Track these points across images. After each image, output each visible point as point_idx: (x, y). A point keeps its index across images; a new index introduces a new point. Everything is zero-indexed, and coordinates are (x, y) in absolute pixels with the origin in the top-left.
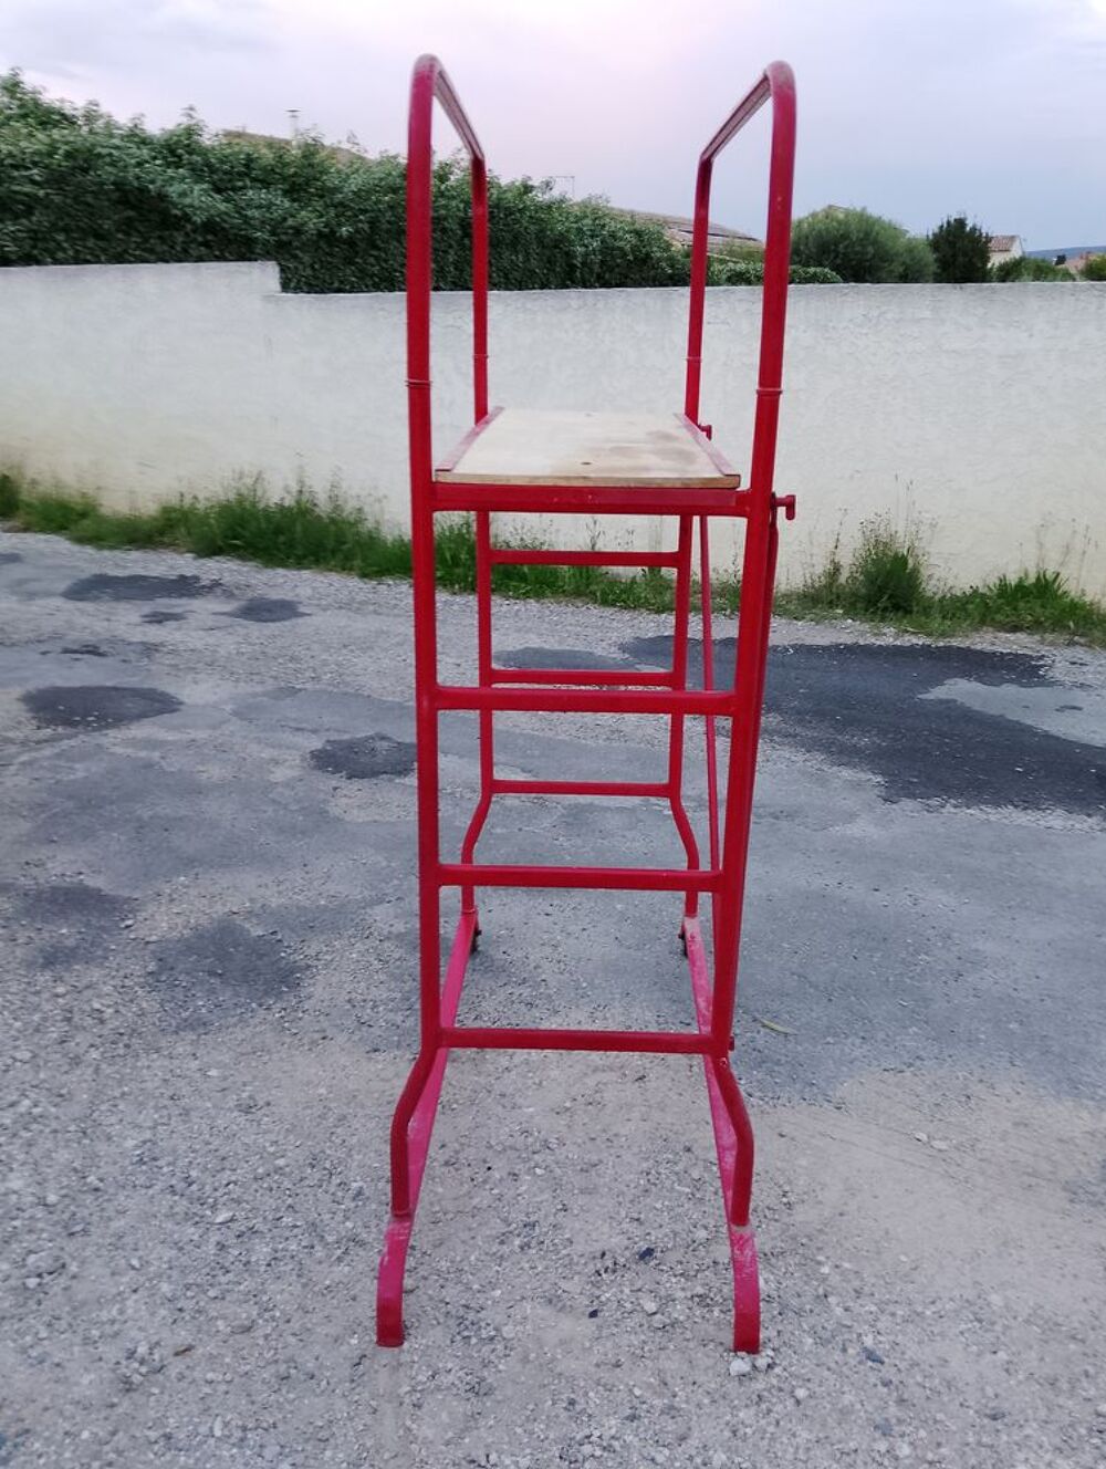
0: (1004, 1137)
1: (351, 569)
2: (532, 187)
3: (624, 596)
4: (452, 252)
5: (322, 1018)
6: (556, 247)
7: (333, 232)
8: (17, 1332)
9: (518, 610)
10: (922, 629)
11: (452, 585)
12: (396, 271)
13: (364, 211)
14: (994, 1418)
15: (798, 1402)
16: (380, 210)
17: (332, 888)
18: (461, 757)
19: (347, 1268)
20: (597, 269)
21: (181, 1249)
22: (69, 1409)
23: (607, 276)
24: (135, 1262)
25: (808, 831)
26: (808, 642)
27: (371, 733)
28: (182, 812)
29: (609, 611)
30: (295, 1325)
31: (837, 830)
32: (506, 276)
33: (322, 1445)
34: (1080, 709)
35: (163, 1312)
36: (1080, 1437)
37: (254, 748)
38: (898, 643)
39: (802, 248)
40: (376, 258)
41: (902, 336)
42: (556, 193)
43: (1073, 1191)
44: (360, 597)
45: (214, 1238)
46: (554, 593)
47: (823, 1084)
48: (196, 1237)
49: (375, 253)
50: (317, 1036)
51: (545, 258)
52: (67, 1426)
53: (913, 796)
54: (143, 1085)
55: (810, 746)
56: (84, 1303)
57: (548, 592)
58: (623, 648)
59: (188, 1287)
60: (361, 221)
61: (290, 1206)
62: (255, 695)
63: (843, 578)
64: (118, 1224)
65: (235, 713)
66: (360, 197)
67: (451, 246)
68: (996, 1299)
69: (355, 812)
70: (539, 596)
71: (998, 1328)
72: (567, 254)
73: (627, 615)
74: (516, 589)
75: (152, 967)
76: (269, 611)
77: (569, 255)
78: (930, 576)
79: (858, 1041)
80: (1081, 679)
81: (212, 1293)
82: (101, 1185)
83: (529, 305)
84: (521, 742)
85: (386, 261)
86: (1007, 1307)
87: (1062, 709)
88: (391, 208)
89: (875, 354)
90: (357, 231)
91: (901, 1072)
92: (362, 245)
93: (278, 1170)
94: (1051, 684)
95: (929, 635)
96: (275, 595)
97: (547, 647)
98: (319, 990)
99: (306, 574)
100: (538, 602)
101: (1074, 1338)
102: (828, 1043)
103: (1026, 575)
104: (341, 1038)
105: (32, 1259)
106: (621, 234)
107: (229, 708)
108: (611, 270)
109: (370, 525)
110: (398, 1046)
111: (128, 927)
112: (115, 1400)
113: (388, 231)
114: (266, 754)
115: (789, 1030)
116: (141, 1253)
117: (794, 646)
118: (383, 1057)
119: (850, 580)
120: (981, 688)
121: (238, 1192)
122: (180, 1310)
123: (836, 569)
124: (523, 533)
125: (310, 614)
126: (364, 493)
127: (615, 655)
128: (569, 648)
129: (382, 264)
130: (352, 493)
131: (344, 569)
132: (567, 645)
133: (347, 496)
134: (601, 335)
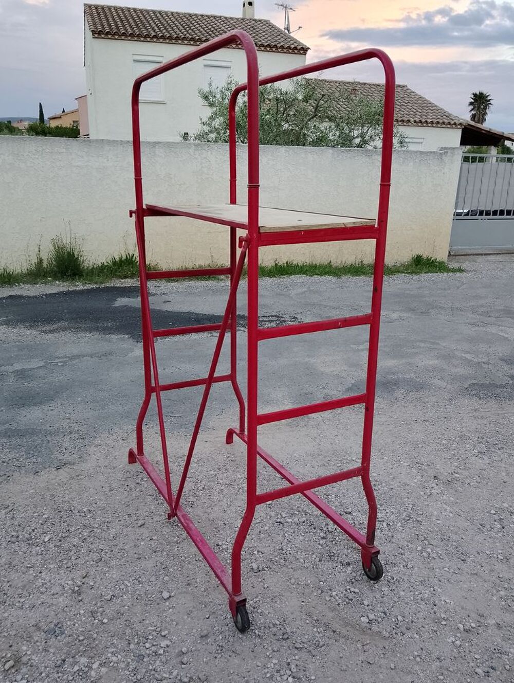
21: (42, 554)
25: (121, 358)
26: (48, 292)
30: (116, 550)
34: (170, 301)
35: (62, 572)
38: (85, 288)
41: (54, 159)
45: (51, 546)
48: (43, 549)
50: (5, 477)
52: (72, 613)
55: (90, 330)
56: (25, 586)
59: (62, 561)
61: (68, 525)
80: (162, 292)
81: (73, 558)
87: (165, 302)
89: (43, 167)
93: (48, 518)
94: (154, 295)
95: (96, 283)
103: (122, 256)
112: (80, 598)
115: (180, 415)
117: (43, 295)
118: (43, 473)
119: (48, 265)
120: (131, 299)
121: (41, 531)
122: (67, 568)
123: (41, 261)
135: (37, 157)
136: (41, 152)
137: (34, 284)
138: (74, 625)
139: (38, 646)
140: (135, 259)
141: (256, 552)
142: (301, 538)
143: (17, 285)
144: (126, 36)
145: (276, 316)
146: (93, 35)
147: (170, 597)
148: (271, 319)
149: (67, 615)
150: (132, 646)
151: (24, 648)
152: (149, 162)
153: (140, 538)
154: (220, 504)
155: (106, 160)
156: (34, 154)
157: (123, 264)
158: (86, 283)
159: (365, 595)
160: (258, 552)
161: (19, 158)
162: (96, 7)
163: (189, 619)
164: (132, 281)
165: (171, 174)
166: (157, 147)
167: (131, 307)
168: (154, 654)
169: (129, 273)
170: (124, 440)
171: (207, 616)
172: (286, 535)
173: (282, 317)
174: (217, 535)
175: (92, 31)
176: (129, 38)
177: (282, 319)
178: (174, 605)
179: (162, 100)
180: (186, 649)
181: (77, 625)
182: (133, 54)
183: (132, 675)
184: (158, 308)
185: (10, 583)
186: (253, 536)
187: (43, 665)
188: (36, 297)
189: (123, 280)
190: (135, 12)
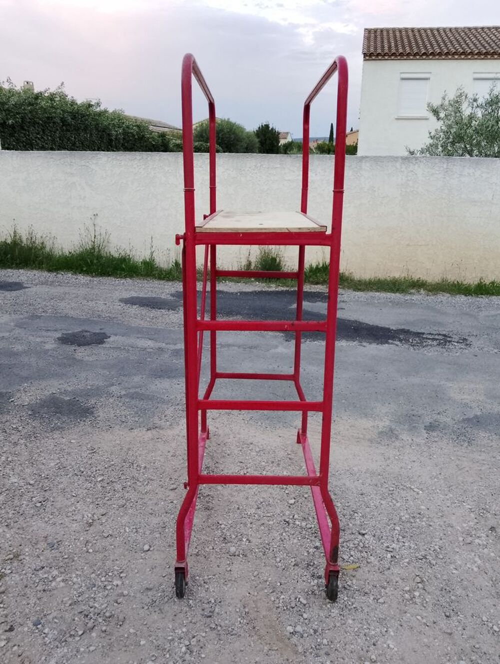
0: (348, 430)
1: (43, 268)
2: (92, 105)
3: (167, 276)
4: (58, 132)
6: (104, 131)
7: (5, 122)
8: (41, 518)
9: (123, 283)
10: (284, 285)
11: (92, 273)
12: (33, 140)
13: (18, 113)
14: (362, 494)
15: (306, 498)
16: (25, 113)
17: (91, 383)
18: (123, 336)
19: (151, 487)
20: (122, 141)
21: (88, 490)
22: (73, 533)
23: (126, 144)
24: (74, 495)
25: (263, 352)
26: (244, 290)
27: (80, 330)
29: (162, 282)
31: (273, 351)
32: (82, 143)
33: (164, 529)
34: (344, 309)
35: (91, 506)
36: (386, 496)
37: (31, 338)
38: (277, 290)
39: (204, 135)
40: (24, 134)
41: (270, 174)
42: (102, 108)
43: (371, 441)
44: (50, 279)
45: (100, 485)
46: (137, 275)
47: (289, 422)
48: (92, 486)
49: (24, 132)
50: (107, 427)
51: (99, 136)
52: (74, 537)
54: (47, 448)
56: (61, 508)
57: (134, 275)
58: (171, 295)
59: (97, 498)
60: (17, 117)
61: (122, 474)
62: (22, 319)
63: (252, 267)
64: (61, 486)
65: (16, 326)
66: (16, 107)
67: (57, 130)
68: (356, 469)
69: (87, 357)
70: (131, 277)
71: (358, 475)
72: (109, 134)
73: (170, 283)
74: (121, 274)
75: (30, 413)
76: (11, 286)
78: (285, 265)
80: (343, 299)
81: (106, 499)
82: (48, 477)
83: (118, 158)
85: (29, 136)
86: (359, 470)
88: (30, 112)
89: (260, 181)
90: (16, 122)
91: (312, 416)
92: (17, 129)
93: (113, 465)
95: (288, 286)
96: (10, 280)
97: (140, 296)
98: (101, 414)
99: (21, 271)
100: (131, 279)
101: (379, 475)
103: (319, 264)
104: (117, 427)
105: (34, 499)
106: (131, 127)
107: (12, 324)
108: (128, 142)
109: (48, 249)
110: (140, 427)
111: (12, 401)
112: (88, 529)
113: (29, 122)
114: (38, 340)
116: (74, 492)
117: (240, 292)
118: (136, 430)
119: (255, 267)
121: (101, 472)
122: (97, 504)
123: (250, 264)
124: (120, 251)
125: (30, 287)
126: (44, 236)
127: (170, 298)
128: (150, 296)
129: (27, 137)
130: (38, 236)
131: (39, 268)
132: (149, 295)
133: (36, 238)
134: (149, 170)
136: (258, 169)
137: (238, 282)
138: (69, 546)
139: (36, 552)
141: (244, 540)
142: (295, 541)
143: (224, 282)
144: (396, 56)
145: (444, 335)
146: (364, 57)
147: (149, 550)
148: (437, 337)
149: (70, 537)
150: (93, 575)
151: (27, 550)
152: (355, 176)
153: (164, 499)
154: (249, 491)
155: (315, 174)
156: (254, 170)
157: (318, 271)
159: (311, 609)
160: (247, 540)
162: (375, 31)
163: (150, 572)
165: (375, 188)
168: (103, 587)
169: (321, 279)
170: (213, 419)
171: (164, 575)
172: (284, 534)
173: (450, 337)
174: (225, 516)
175: (364, 54)
176: (399, 57)
177: (449, 339)
178: (147, 558)
179: (424, 115)
180: (127, 592)
181: (71, 546)
182: (401, 73)
183: (77, 596)
185: (54, 503)
186: (254, 526)
187: (28, 565)
190: (413, 32)
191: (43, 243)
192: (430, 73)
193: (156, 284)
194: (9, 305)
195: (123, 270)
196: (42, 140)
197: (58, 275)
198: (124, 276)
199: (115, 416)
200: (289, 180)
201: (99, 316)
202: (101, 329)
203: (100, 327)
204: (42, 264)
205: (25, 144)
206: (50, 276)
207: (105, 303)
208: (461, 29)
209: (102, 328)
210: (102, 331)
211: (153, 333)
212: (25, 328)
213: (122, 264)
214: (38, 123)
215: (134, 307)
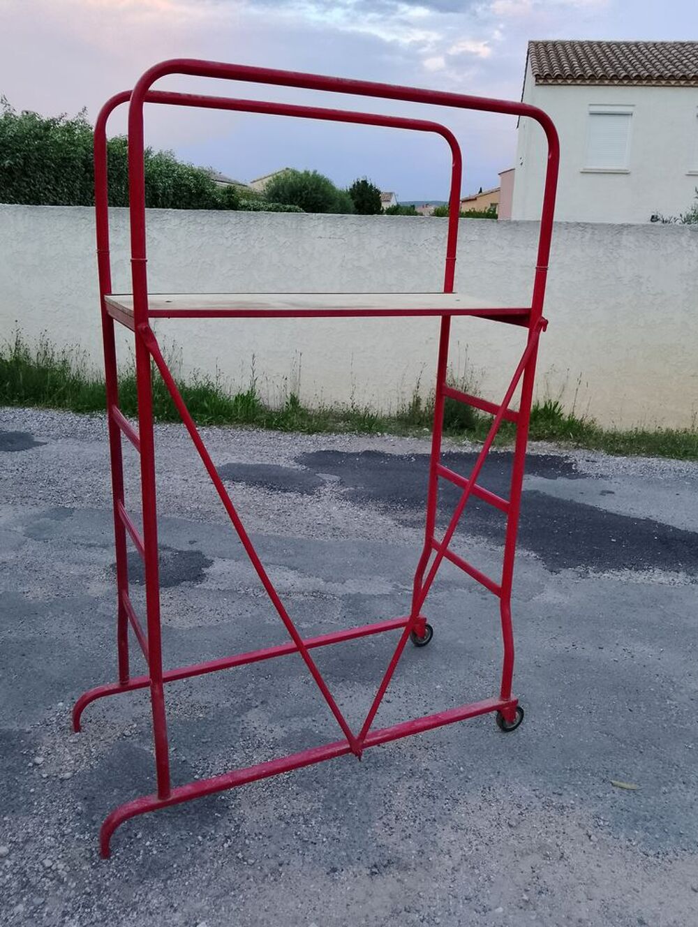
1: (66, 406)
3: (281, 422)
4: (78, 181)
5: (267, 842)
12: (40, 193)
16: (30, 151)
20: (171, 198)
25: (521, 602)
26: (419, 452)
28: (29, 636)
29: (274, 434)
37: (59, 565)
38: (475, 450)
40: (27, 183)
44: (80, 428)
46: (230, 421)
49: (27, 179)
50: (273, 864)
53: (566, 567)
58: (296, 460)
60: (17, 157)
62: (37, 517)
63: (423, 407)
65: (28, 535)
66: (16, 141)
67: (78, 178)
69: (177, 618)
70: (220, 424)
73: (288, 437)
74: (201, 419)
76: (12, 442)
77: (154, 188)
79: (683, 786)
80: (599, 471)
84: (272, 542)
85: (34, 186)
87: (603, 493)
88: (38, 149)
90: (16, 164)
92: (17, 174)
94: (585, 476)
96: (10, 429)
97: (243, 462)
98: (247, 810)
99: (29, 411)
100: (219, 428)
102: (665, 793)
104: (297, 863)
106: (185, 176)
107: (20, 529)
109: (73, 372)
110: (350, 861)
113: (36, 165)
114: (75, 571)
115: (633, 786)
117: (413, 455)
118: (344, 876)
119: (427, 408)
120: (546, 481)
123: (418, 402)
124: (200, 379)
125: (46, 444)
126: (67, 349)
127: (296, 467)
128: (260, 463)
129: (31, 187)
130: (58, 350)
131: (60, 406)
132: (257, 460)
133: (53, 353)
134: (252, 242)
135: (435, 248)
137: (404, 436)
140: (560, 410)
143: (380, 434)
144: (584, 80)
146: (536, 81)
156: (432, 244)
157: (538, 417)
158: (477, 443)
161: (410, 249)
162: (545, 44)
164: (549, 445)
166: (625, 232)
167: (544, 496)
169: (546, 432)
175: (536, 76)
176: (588, 82)
179: (623, 168)
182: (591, 105)
184: (590, 504)
188: (401, 457)
189: (535, 443)
190: (600, 47)
191: (64, 362)
192: (633, 106)
193: (264, 436)
194: (10, 483)
195: (205, 411)
196: (54, 192)
197: (93, 419)
198: (208, 422)
199: (281, 818)
200: (493, 262)
201: (180, 509)
202: (191, 543)
203: (188, 539)
204: (65, 399)
205: (27, 198)
206: (79, 421)
207: (185, 477)
208: (670, 44)
209: (192, 540)
210: (194, 548)
211: (292, 552)
212: (45, 541)
213: (202, 400)
214: (49, 167)
215: (237, 487)
